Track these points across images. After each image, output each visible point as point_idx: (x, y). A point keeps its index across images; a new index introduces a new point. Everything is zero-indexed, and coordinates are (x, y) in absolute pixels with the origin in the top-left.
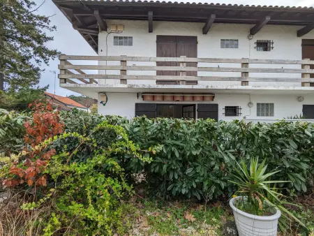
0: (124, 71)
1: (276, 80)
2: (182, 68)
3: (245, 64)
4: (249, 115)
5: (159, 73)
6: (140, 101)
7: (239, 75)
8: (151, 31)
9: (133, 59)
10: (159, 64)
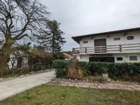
0: (86, 51)
1: (132, 50)
2: (101, 49)
3: (120, 46)
4: (126, 60)
5: (95, 50)
6: (90, 57)
7: (119, 49)
8: (92, 39)
9: (88, 47)
10: (95, 48)
